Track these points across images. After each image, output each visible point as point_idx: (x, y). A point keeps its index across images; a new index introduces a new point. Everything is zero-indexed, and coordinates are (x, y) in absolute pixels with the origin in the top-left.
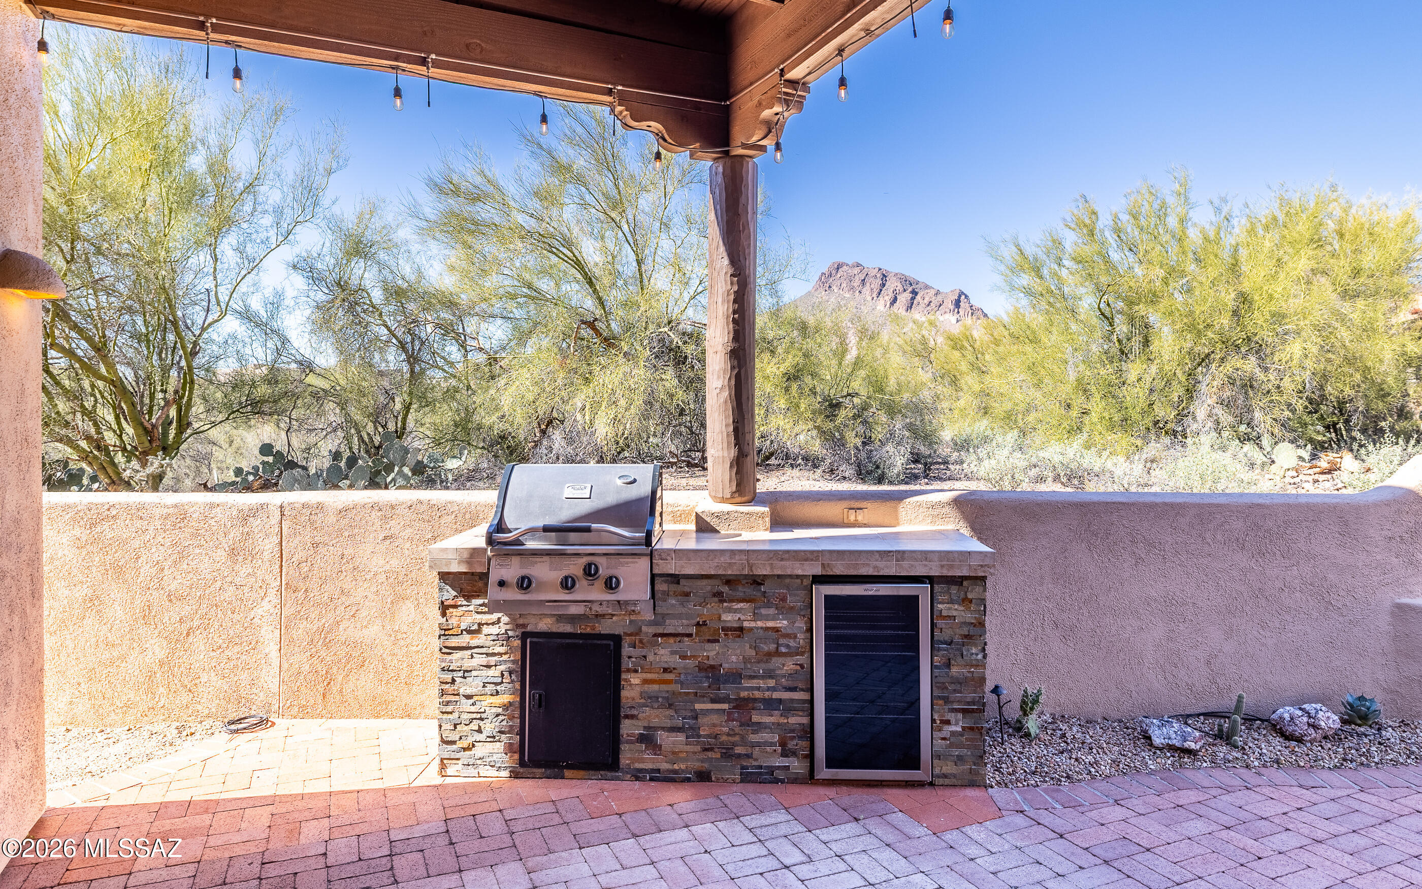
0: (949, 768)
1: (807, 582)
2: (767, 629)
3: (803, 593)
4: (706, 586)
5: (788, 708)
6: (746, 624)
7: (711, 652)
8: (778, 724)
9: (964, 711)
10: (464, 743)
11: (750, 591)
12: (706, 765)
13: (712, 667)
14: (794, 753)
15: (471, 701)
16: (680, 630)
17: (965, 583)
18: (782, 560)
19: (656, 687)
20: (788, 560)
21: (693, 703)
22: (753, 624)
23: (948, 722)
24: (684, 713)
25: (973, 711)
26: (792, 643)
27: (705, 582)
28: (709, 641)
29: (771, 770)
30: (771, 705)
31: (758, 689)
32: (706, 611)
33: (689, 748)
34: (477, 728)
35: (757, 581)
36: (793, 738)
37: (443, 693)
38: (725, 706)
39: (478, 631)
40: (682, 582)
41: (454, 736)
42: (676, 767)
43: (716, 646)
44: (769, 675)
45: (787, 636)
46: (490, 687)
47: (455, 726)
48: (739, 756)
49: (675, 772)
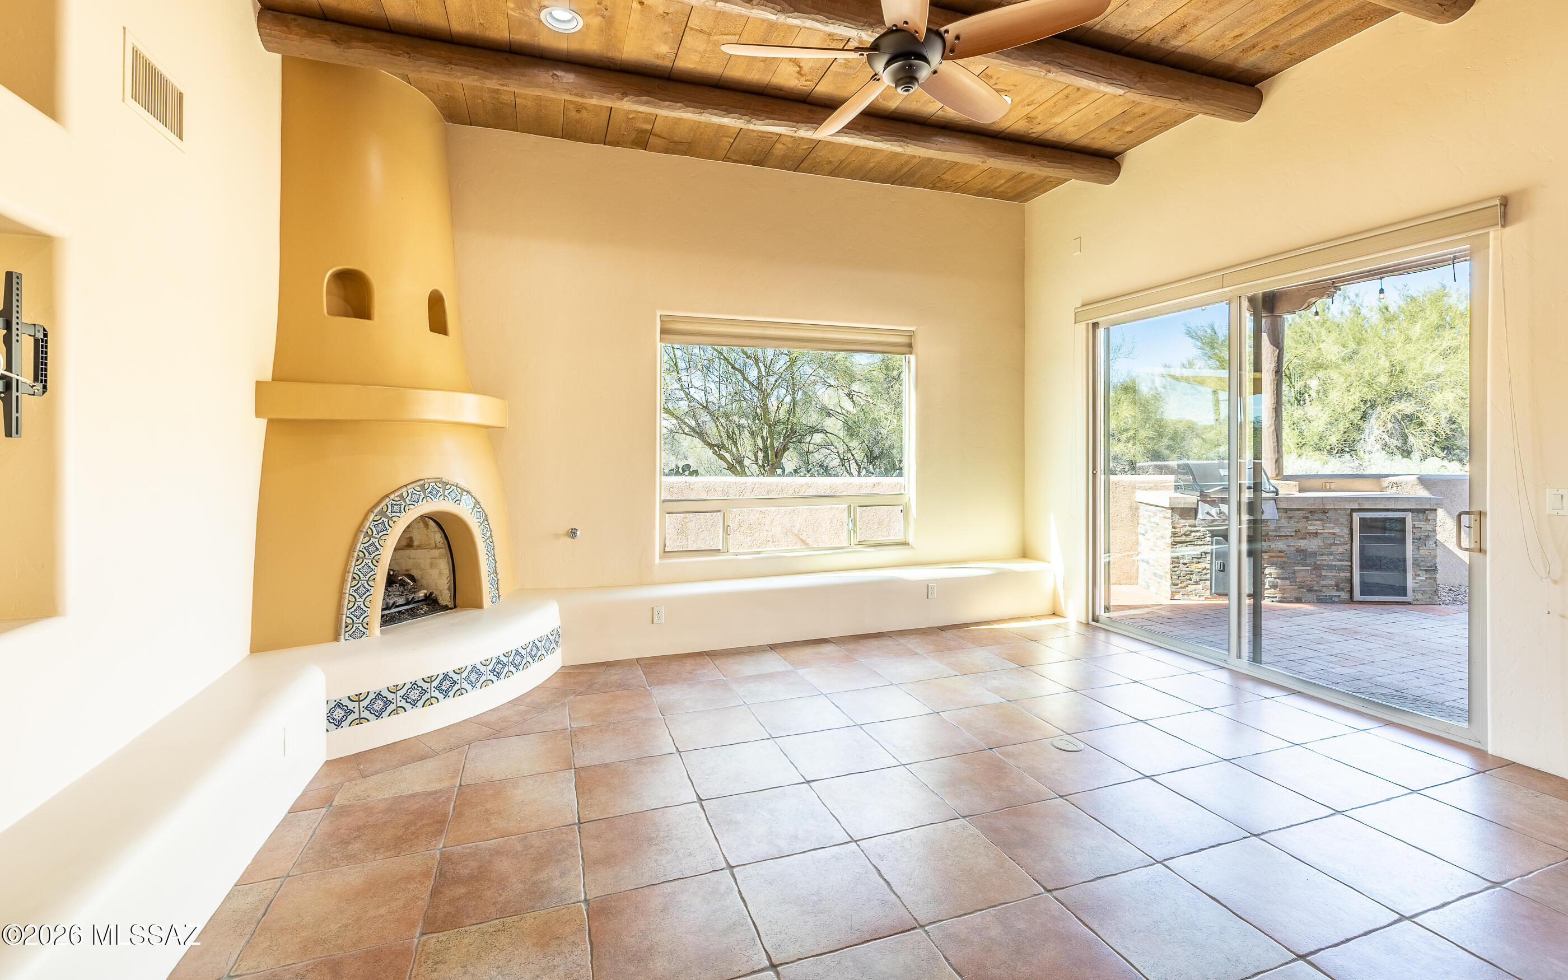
0: (1419, 596)
1: (1348, 512)
2: (1329, 533)
3: (1347, 517)
4: (1300, 514)
5: (1340, 569)
6: (1319, 531)
7: (1303, 544)
8: (1335, 576)
9: (1426, 571)
10: (1183, 585)
11: (1321, 516)
12: (1300, 595)
13: (1303, 550)
14: (1343, 590)
15: (1186, 566)
16: (1288, 534)
17: (1427, 512)
18: (1339, 502)
19: (1275, 559)
20: (1342, 502)
21: (1294, 567)
22: (1322, 531)
23: (1419, 575)
24: (1289, 571)
25: (1431, 570)
26: (1342, 540)
27: (1299, 512)
28: (1301, 539)
29: (1331, 597)
30: (1331, 568)
31: (1325, 560)
32: (1300, 526)
33: (1291, 587)
34: (1189, 578)
35: (1325, 511)
36: (1342, 583)
37: (1173, 562)
38: (1309, 568)
39: (1189, 535)
40: (1288, 512)
41: (1178, 582)
42: (1285, 596)
43: (1305, 541)
44: (1331, 554)
45: (1339, 536)
46: (1195, 560)
47: (1179, 577)
48: (1316, 591)
49: (1285, 598)
